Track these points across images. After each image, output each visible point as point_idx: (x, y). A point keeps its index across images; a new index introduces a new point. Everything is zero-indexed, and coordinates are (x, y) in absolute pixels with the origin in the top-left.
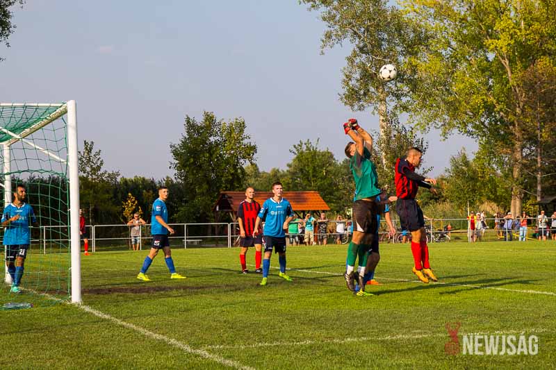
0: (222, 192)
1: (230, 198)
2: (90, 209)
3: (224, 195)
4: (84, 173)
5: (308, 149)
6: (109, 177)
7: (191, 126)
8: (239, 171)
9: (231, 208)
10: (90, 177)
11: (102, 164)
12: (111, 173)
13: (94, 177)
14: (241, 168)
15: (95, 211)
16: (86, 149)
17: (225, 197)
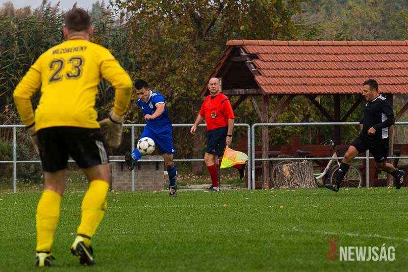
0: (230, 42)
1: (254, 57)
3: (236, 50)
9: (255, 85)
17: (239, 55)
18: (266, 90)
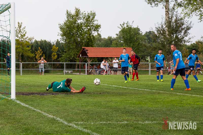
0: (83, 48)
1: (87, 50)
2: (20, 55)
4: (18, 37)
5: (127, 26)
6: (29, 39)
7: (69, 15)
8: (92, 37)
9: (87, 56)
10: (20, 39)
11: (26, 33)
12: (30, 37)
13: (22, 39)
14: (93, 36)
15: (22, 56)
16: (19, 26)
17: (84, 50)
18: (89, 56)
